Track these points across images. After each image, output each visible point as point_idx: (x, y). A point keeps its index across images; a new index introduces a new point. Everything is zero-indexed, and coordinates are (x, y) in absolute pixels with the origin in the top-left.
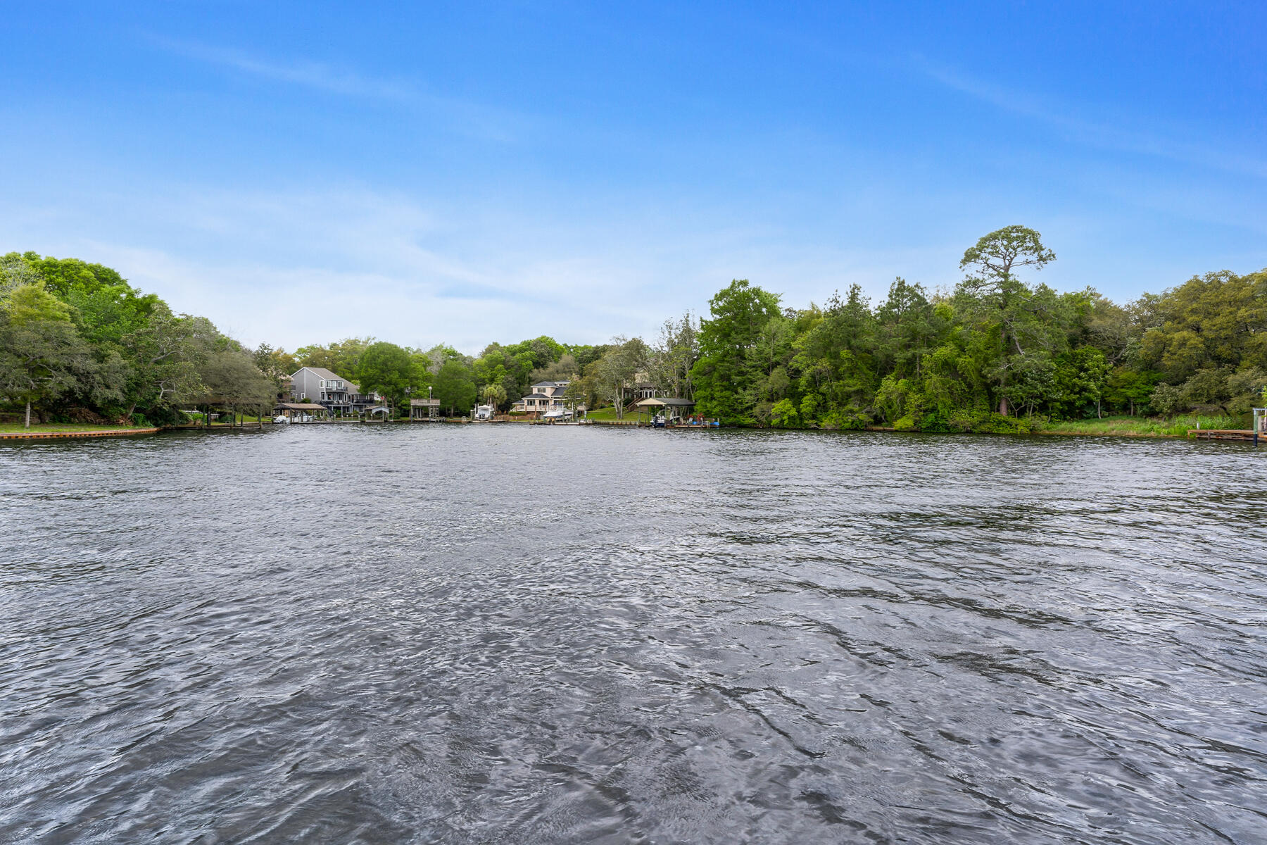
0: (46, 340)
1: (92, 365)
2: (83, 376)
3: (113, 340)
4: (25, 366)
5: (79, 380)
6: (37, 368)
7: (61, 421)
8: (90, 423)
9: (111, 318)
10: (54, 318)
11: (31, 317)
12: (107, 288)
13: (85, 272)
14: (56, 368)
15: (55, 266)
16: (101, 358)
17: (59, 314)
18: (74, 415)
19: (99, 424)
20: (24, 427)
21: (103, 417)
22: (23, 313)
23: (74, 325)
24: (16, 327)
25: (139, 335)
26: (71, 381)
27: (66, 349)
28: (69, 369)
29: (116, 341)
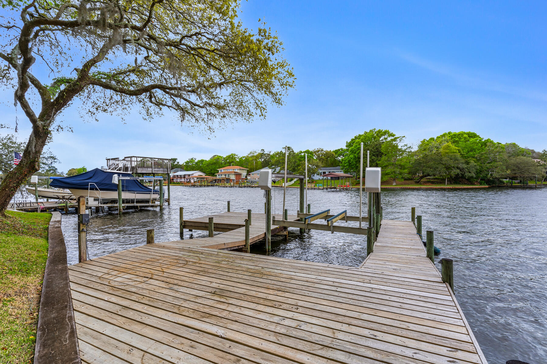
0: (451, 159)
1: (465, 166)
2: (461, 170)
3: (473, 157)
4: (445, 168)
5: (460, 171)
6: (448, 168)
7: (456, 183)
8: (465, 184)
9: (472, 150)
10: (454, 152)
11: (447, 153)
12: (472, 140)
13: (465, 136)
14: (454, 167)
15: (456, 135)
16: (467, 163)
17: (455, 151)
18: (460, 181)
19: (468, 184)
20: (445, 185)
21: (470, 182)
22: (445, 152)
23: (459, 154)
24: (443, 156)
25: (482, 154)
26: (458, 171)
27: (456, 162)
28: (458, 168)
29: (474, 157)
